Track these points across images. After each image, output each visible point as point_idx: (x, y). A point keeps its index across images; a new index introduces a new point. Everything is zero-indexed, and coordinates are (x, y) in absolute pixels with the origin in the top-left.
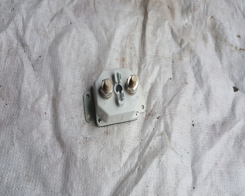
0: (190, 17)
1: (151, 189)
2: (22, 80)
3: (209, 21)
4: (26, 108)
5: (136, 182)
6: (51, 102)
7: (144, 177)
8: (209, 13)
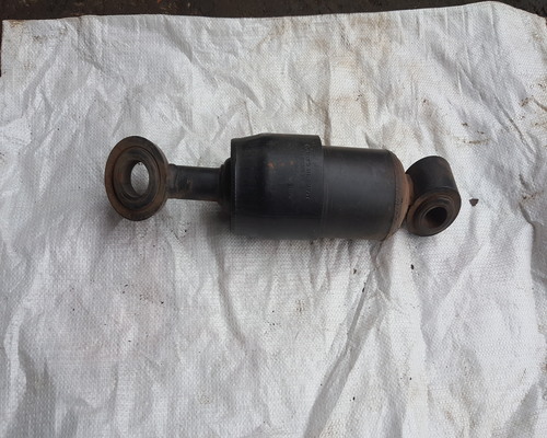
0: (392, 107)
1: (373, 371)
2: (174, 269)
3: (421, 108)
4: (187, 306)
5: (351, 367)
6: (217, 287)
7: (361, 356)
8: (420, 96)
